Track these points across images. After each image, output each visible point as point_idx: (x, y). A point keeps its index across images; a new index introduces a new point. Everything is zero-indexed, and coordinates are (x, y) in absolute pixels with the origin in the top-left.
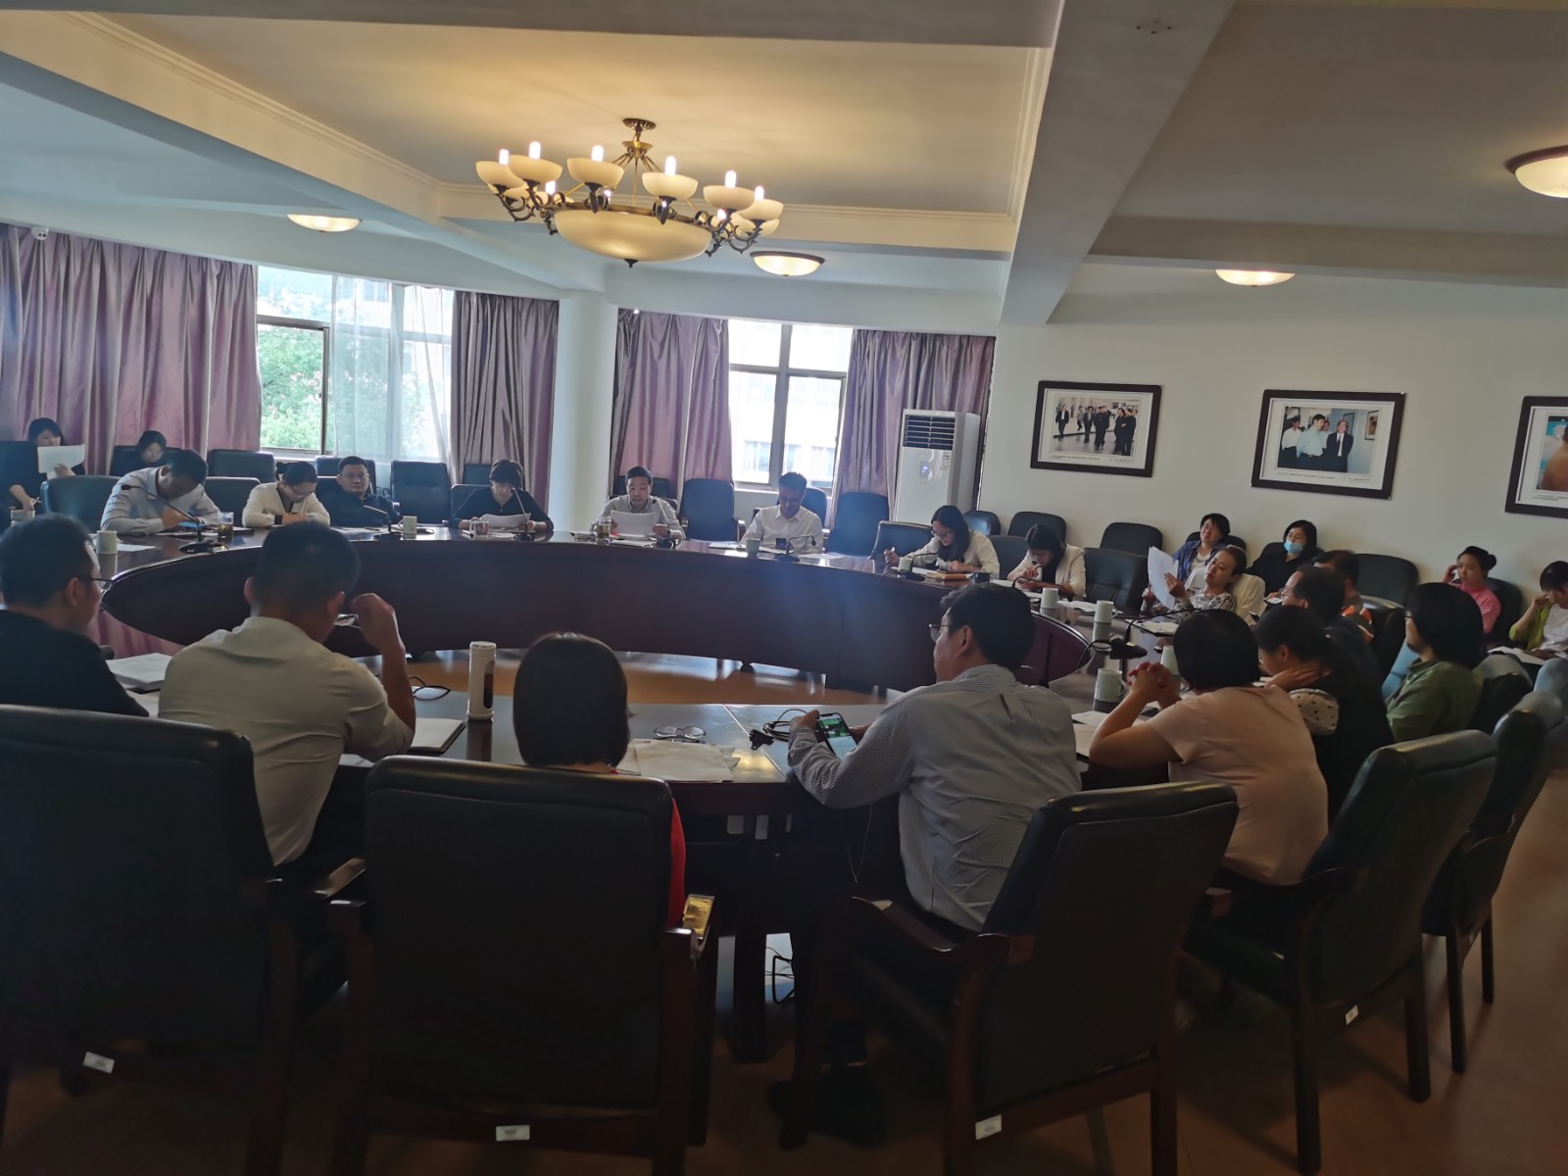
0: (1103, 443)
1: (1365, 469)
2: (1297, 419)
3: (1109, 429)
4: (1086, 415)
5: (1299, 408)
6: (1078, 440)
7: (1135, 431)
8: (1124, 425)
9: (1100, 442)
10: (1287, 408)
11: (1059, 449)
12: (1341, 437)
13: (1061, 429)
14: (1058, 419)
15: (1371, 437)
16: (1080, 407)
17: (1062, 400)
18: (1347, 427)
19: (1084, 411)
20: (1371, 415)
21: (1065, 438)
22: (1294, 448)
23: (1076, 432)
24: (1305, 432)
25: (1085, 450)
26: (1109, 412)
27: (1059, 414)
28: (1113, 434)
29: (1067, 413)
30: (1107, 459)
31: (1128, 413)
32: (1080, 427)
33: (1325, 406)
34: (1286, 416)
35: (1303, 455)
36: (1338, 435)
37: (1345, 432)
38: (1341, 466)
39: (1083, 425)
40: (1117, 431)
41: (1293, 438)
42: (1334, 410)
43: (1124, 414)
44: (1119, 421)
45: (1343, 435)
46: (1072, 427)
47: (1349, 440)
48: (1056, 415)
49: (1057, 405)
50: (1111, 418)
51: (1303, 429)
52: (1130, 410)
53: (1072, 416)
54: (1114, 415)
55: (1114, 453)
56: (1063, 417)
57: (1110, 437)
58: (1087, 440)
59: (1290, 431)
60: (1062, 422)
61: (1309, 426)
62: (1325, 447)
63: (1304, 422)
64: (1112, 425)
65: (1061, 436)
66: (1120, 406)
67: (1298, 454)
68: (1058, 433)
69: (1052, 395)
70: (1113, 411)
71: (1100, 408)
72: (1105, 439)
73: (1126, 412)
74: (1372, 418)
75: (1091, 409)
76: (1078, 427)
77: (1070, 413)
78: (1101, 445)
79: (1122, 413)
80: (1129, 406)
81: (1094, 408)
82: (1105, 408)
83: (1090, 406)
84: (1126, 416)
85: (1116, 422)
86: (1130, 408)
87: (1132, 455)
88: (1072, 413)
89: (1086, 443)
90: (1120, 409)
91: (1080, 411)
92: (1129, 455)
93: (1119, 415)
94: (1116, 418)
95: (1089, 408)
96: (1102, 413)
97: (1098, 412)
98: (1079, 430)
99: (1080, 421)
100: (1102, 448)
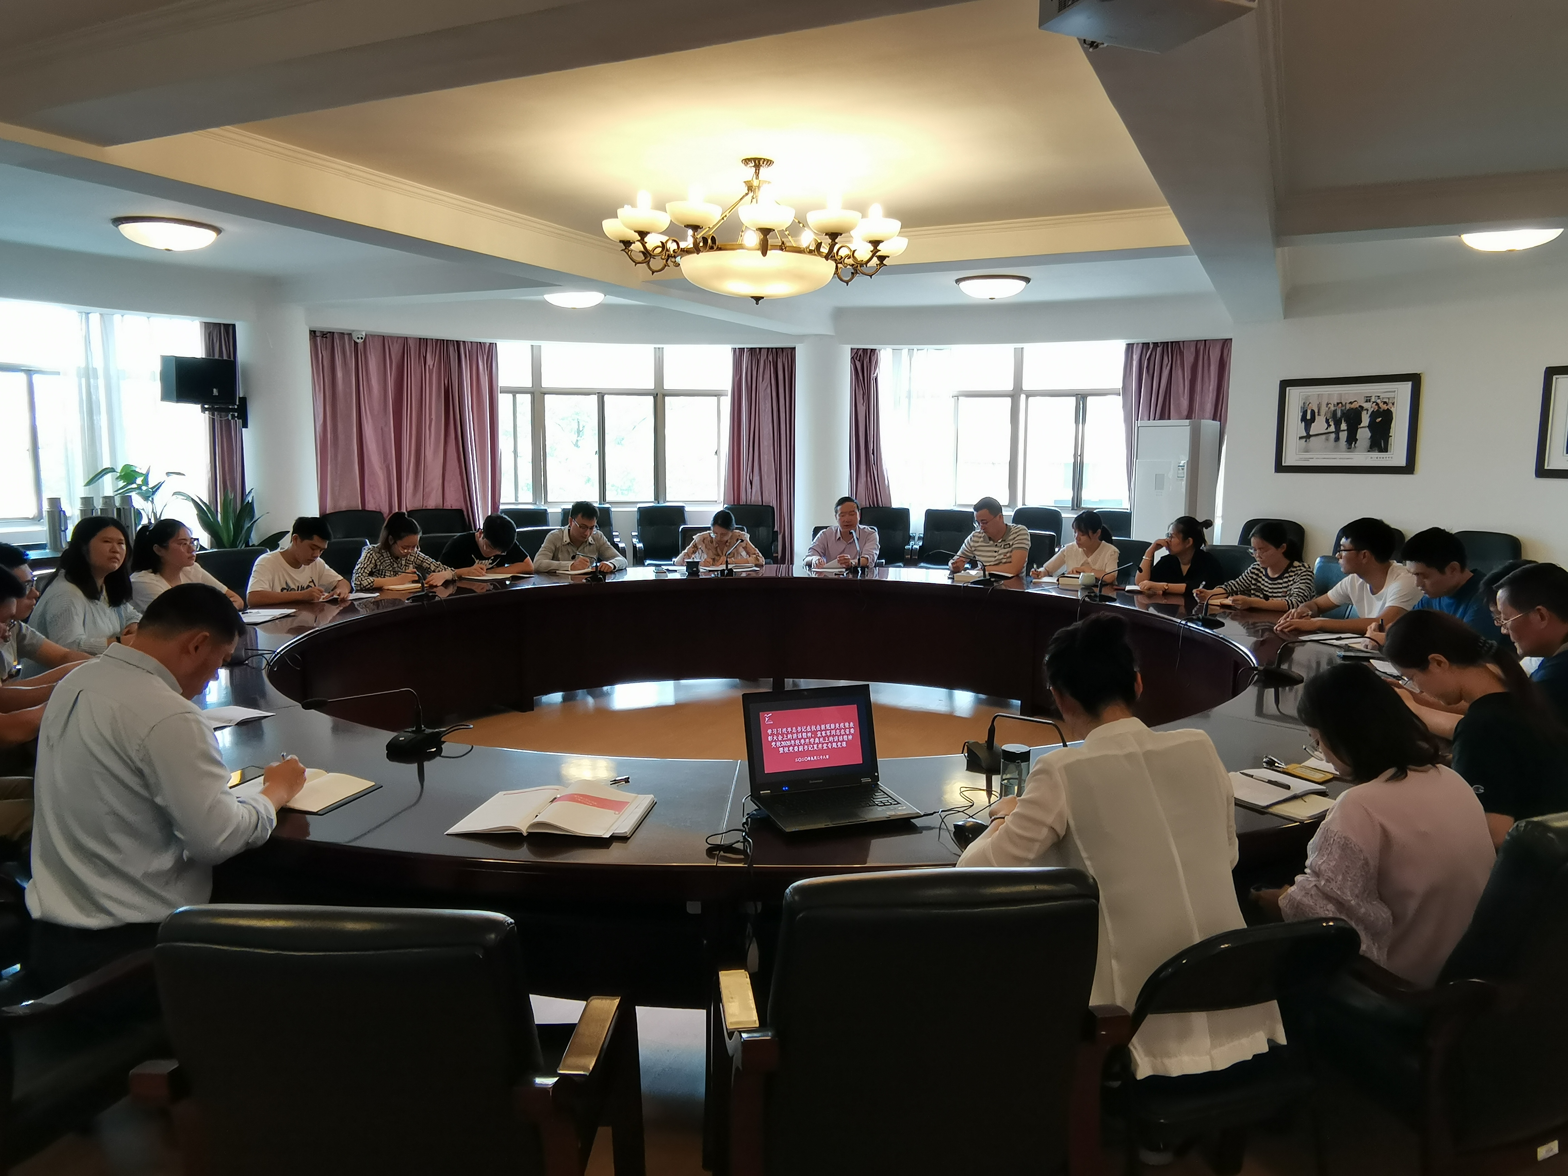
0: (1356, 440)
3: (1362, 425)
4: (1335, 412)
6: (1327, 440)
7: (1393, 425)
9: (1352, 439)
11: (1306, 450)
13: (1307, 428)
14: (1304, 418)
16: (1328, 404)
17: (1307, 397)
19: (1333, 408)
21: (1312, 439)
23: (1326, 431)
25: (1336, 449)
26: (1360, 406)
27: (1305, 413)
28: (1367, 429)
29: (1313, 412)
30: (1362, 457)
31: (1385, 407)
32: (1329, 426)
39: (1332, 423)
40: (1371, 426)
43: (1379, 407)
44: (1374, 415)
46: (1319, 426)
48: (1300, 414)
49: (1301, 404)
50: (1364, 413)
52: (1385, 403)
53: (1319, 415)
54: (1367, 410)
55: (1369, 451)
56: (1309, 417)
57: (1364, 434)
58: (1337, 439)
60: (1308, 420)
64: (1366, 420)
65: (1308, 436)
66: (1373, 399)
68: (1305, 434)
69: (1295, 395)
70: (1366, 405)
71: (1351, 403)
72: (1358, 437)
73: (1381, 405)
75: (1340, 405)
76: (1326, 426)
77: (1316, 411)
78: (1354, 443)
79: (1377, 407)
80: (1383, 398)
81: (1344, 403)
82: (1356, 403)
83: (1339, 402)
84: (1381, 410)
85: (1370, 416)
86: (1384, 400)
87: (1390, 452)
88: (1319, 412)
89: (1337, 443)
90: (1374, 402)
91: (1327, 409)
92: (1387, 452)
93: (1372, 409)
94: (1369, 413)
95: (1338, 404)
96: (1352, 409)
97: (1348, 408)
98: (1327, 428)
99: (1329, 419)
100: (1355, 447)
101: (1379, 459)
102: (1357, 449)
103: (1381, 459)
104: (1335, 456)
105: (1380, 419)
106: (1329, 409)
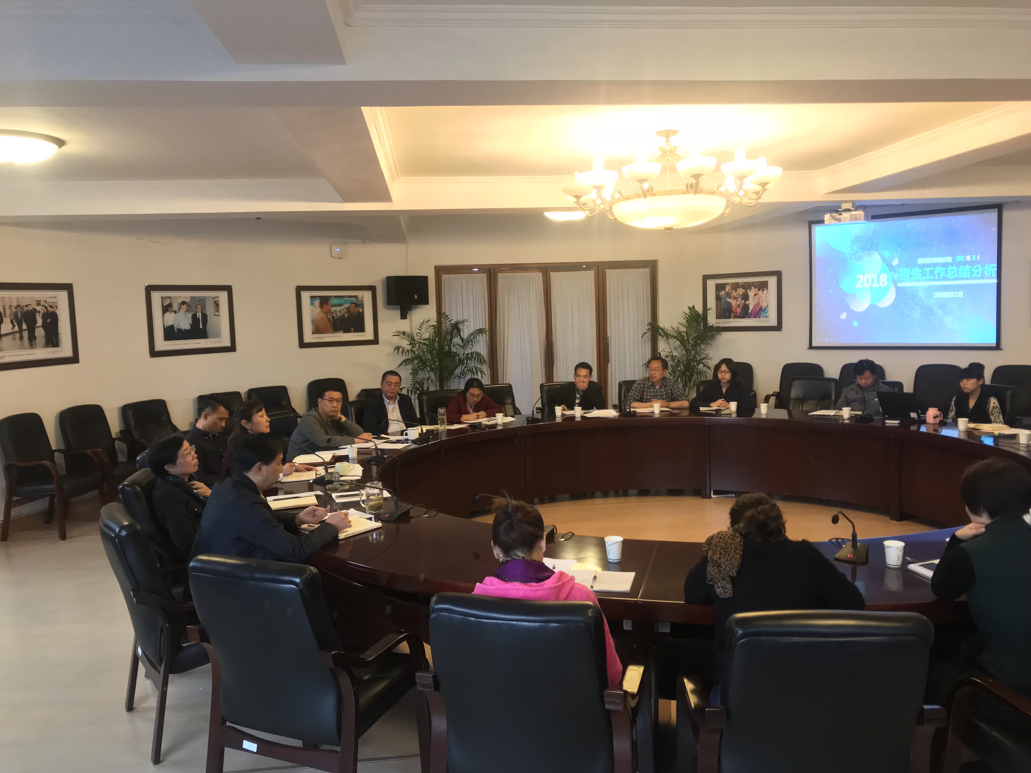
0: (35, 338)
1: (218, 335)
2: (170, 305)
3: (38, 325)
4: (16, 313)
5: (170, 298)
7: (59, 324)
8: (49, 320)
9: (32, 338)
10: (162, 297)
12: (199, 315)
15: (217, 314)
16: (10, 306)
18: (202, 308)
19: (14, 310)
20: (215, 300)
21: (3, 338)
22: (172, 326)
23: (11, 331)
24: (176, 314)
25: (22, 347)
26: (34, 309)
28: (41, 329)
30: (40, 353)
31: (51, 310)
32: (14, 326)
33: (186, 295)
34: (162, 304)
35: (180, 330)
36: (198, 314)
37: (201, 312)
38: (203, 335)
39: (15, 324)
40: (44, 326)
41: (170, 319)
42: (192, 298)
43: (47, 310)
44: (45, 317)
45: (200, 314)
47: (205, 317)
50: (37, 314)
51: (175, 312)
52: (51, 306)
53: (5, 316)
54: (39, 312)
55: (46, 347)
57: (40, 333)
58: (21, 338)
59: (167, 314)
61: (179, 310)
62: (191, 323)
63: (175, 307)
64: (40, 322)
66: (42, 303)
67: (176, 330)
70: (38, 308)
71: (27, 306)
72: (36, 335)
73: (48, 307)
74: (215, 302)
75: (19, 307)
76: (12, 326)
78: (34, 340)
79: (45, 310)
80: (49, 302)
81: (22, 306)
82: (30, 306)
83: (18, 304)
84: (49, 312)
85: (42, 318)
86: (51, 304)
87: (61, 346)
89: (22, 341)
90: (43, 306)
91: (10, 310)
92: (58, 346)
93: (43, 312)
94: (41, 314)
95: (18, 306)
96: (28, 311)
97: (25, 310)
98: (13, 329)
99: (13, 321)
100: (35, 344)
101: (53, 353)
102: (38, 345)
103: (55, 352)
104: (22, 353)
106: (12, 311)
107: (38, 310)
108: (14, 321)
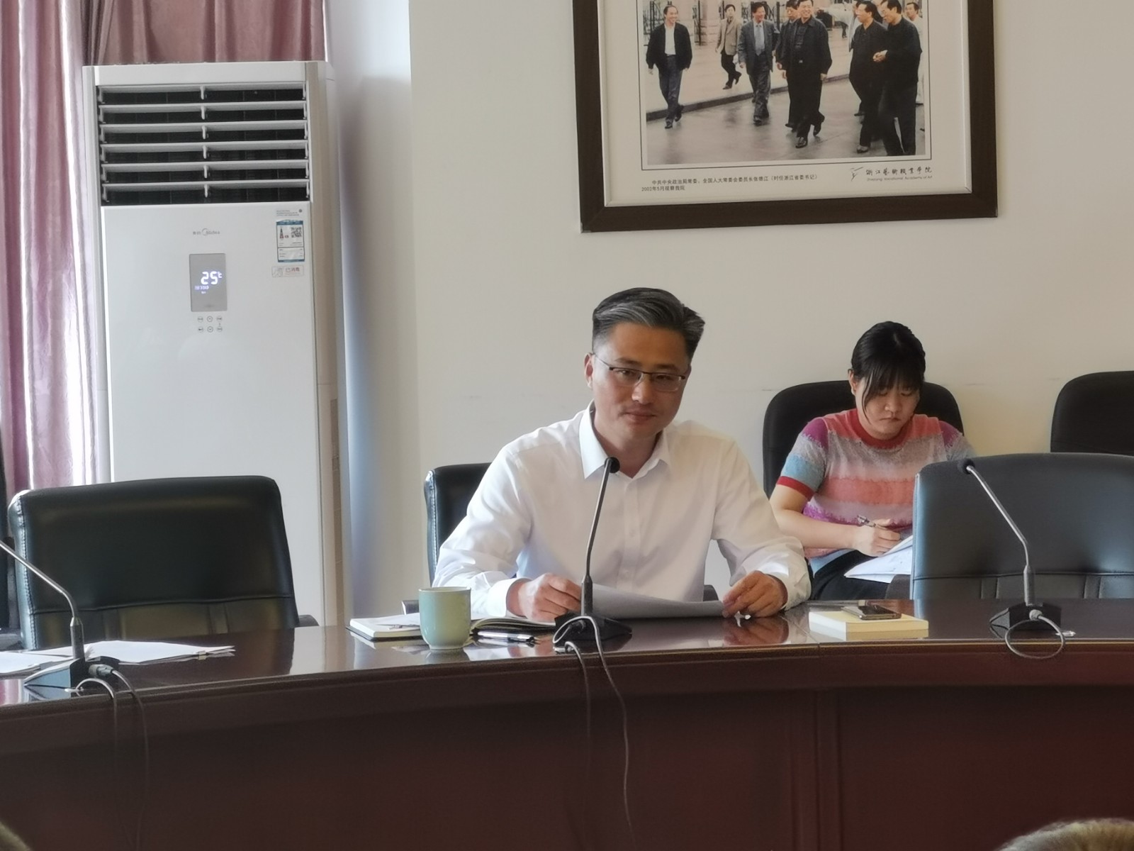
0: (818, 120)
3: (832, 72)
4: (747, 33)
6: (732, 120)
7: (922, 71)
8: (881, 54)
9: (806, 117)
11: (673, 157)
13: (669, 85)
14: (655, 55)
21: (687, 118)
23: (724, 95)
27: (657, 38)
28: (848, 87)
29: (681, 33)
31: (891, 16)
39: (741, 68)
40: (860, 75)
43: (877, 17)
44: (864, 42)
46: (703, 77)
48: (644, 40)
49: (644, 8)
50: (834, 35)
53: (700, 42)
54: (844, 26)
55: (860, 152)
56: (670, 48)
57: (840, 101)
58: (762, 117)
64: (841, 57)
65: (673, 113)
70: (841, 12)
73: (883, 9)
75: (761, 10)
76: (725, 76)
77: (692, 30)
78: (812, 127)
79: (871, 20)
84: (885, 26)
85: (854, 45)
87: (923, 153)
88: (699, 33)
89: (762, 128)
91: (724, 22)
92: (913, 153)
93: (858, 24)
94: (851, 33)
95: (754, 7)
96: (798, 23)
97: (785, 20)
98: (729, 85)
99: (731, 57)
100: (818, 140)
101: (889, 175)
102: (824, 148)
103: (897, 174)
104: (759, 173)
105: (884, 53)
106: (729, 22)
107: (836, 18)
108: (736, 58)
